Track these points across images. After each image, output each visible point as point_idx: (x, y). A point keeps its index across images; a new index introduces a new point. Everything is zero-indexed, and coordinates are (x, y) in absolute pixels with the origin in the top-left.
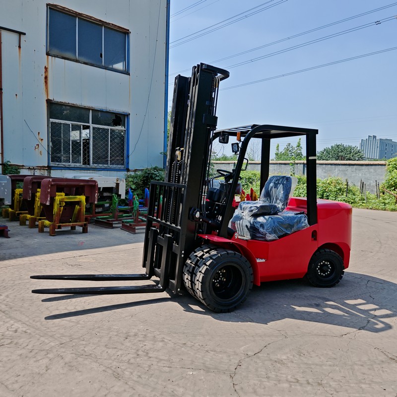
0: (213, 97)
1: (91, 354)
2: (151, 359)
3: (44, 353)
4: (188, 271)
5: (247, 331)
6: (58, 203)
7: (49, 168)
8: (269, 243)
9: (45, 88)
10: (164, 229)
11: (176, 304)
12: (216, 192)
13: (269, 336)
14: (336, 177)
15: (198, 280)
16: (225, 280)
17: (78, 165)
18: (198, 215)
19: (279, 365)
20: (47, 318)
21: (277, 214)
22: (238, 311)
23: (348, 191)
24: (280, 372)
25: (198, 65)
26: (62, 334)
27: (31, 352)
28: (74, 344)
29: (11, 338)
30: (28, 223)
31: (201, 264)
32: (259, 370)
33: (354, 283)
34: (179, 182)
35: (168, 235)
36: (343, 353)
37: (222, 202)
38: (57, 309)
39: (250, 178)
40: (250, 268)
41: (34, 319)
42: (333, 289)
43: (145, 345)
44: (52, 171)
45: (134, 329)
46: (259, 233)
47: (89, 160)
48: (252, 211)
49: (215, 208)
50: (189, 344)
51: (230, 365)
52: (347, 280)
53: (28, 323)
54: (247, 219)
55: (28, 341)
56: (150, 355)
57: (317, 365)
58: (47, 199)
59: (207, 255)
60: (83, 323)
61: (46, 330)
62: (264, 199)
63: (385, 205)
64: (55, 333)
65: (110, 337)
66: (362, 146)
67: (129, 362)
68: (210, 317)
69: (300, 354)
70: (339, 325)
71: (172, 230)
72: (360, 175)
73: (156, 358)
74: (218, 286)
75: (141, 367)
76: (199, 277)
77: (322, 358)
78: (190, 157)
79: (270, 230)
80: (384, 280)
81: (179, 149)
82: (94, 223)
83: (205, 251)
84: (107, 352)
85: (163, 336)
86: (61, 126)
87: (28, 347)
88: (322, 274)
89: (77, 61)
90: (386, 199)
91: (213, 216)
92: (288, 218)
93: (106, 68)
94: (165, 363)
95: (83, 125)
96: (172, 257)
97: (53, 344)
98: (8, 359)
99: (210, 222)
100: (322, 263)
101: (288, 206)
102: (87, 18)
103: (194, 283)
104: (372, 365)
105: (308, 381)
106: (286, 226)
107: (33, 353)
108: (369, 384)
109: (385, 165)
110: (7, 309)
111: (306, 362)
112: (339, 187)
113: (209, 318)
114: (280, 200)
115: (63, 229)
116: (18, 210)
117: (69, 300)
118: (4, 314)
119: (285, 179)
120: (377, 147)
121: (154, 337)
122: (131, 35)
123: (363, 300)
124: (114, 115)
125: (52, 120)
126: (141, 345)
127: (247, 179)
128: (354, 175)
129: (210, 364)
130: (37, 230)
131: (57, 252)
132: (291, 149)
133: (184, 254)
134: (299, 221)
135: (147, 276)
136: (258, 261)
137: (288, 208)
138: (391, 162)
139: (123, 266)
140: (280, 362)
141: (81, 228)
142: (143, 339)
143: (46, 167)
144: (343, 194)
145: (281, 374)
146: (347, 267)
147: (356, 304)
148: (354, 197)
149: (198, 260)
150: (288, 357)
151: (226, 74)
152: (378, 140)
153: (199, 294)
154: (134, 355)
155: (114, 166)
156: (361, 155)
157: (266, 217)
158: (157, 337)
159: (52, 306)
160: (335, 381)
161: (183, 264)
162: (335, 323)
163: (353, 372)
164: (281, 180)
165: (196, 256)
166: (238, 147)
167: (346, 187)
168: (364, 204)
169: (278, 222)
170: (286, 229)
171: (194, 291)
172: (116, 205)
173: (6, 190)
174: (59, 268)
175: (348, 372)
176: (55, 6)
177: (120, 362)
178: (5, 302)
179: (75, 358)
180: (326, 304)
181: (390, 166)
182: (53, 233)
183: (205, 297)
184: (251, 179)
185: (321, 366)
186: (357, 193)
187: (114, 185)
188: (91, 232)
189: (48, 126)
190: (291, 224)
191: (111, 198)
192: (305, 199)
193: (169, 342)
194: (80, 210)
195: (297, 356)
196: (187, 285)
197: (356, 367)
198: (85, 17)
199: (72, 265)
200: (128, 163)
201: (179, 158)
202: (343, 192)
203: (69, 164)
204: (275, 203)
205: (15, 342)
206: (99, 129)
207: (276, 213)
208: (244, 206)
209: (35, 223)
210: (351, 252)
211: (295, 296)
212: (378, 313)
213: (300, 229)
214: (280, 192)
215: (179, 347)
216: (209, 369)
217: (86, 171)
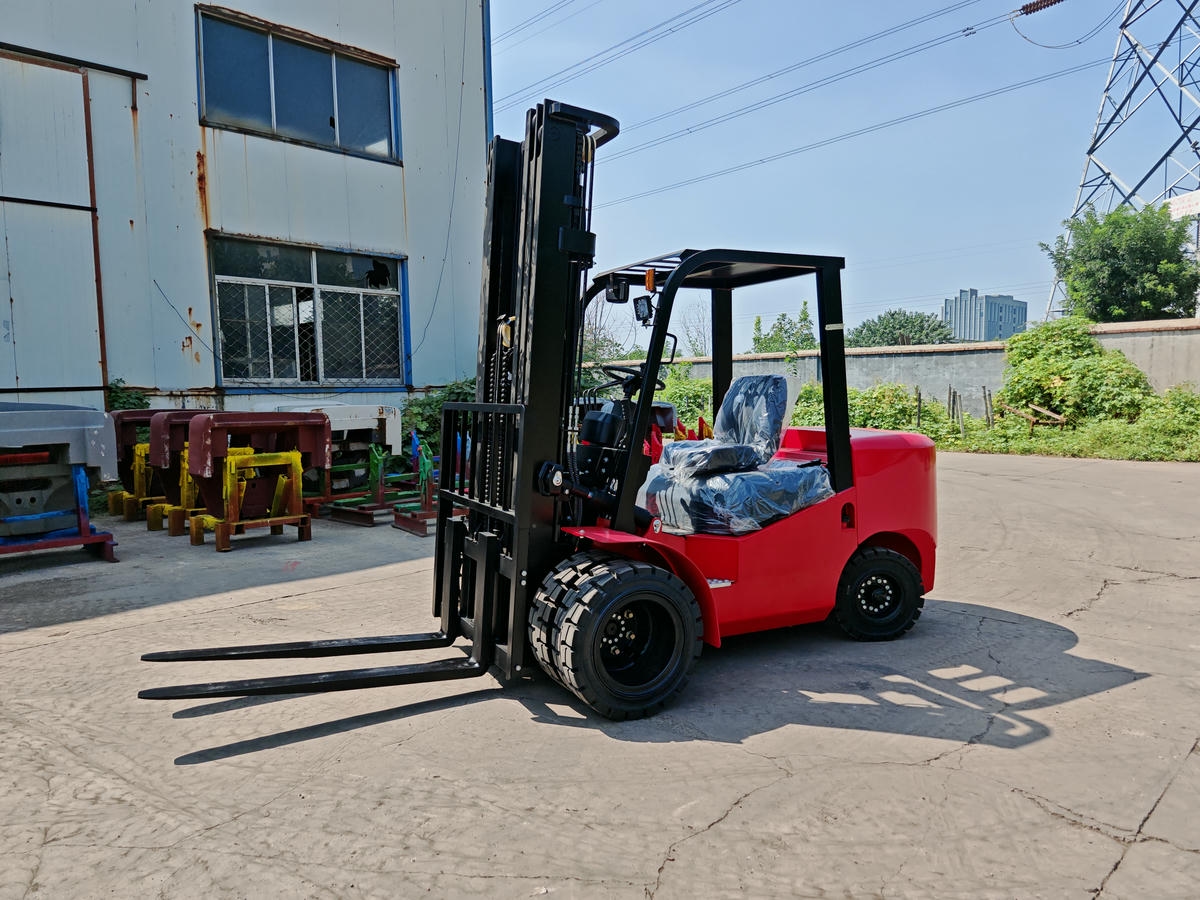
0: (582, 184)
1: (283, 853)
2: (441, 857)
3: (160, 855)
4: (540, 619)
5: (692, 764)
6: (233, 472)
7: (220, 392)
8: (738, 540)
9: (200, 205)
10: (479, 518)
11: (515, 704)
12: (602, 423)
13: (745, 774)
14: (892, 382)
15: (564, 643)
16: (633, 637)
17: (289, 381)
18: (557, 479)
19: (772, 851)
20: (179, 761)
21: (757, 470)
22: (670, 713)
23: (922, 413)
24: (776, 870)
25: (540, 106)
26: (213, 801)
27: (125, 854)
28: (242, 827)
29: (79, 818)
30: (166, 523)
31: (571, 600)
32: (722, 868)
33: (949, 626)
34: (507, 400)
35: (488, 534)
36: (932, 806)
37: (620, 446)
38: (211, 736)
39: (697, 396)
40: (692, 603)
41: (146, 764)
42: (901, 645)
43: (428, 819)
44: (227, 399)
45: (402, 777)
46: (714, 515)
47: (315, 370)
48: (693, 464)
49: (602, 460)
50: (542, 807)
51: (647, 860)
52: (931, 621)
53: (129, 777)
54: (684, 485)
55: (122, 825)
56: (439, 847)
57: (869, 844)
58: (205, 463)
59: (584, 578)
60: (273, 769)
61: (173, 792)
62: (723, 435)
63: (1006, 441)
64: (195, 800)
65: (339, 804)
66: (946, 313)
67: (380, 870)
68: (598, 732)
69: (825, 816)
70: (919, 735)
71: (497, 522)
72: (947, 376)
73: (454, 854)
74: (618, 652)
75: (413, 882)
76: (567, 633)
77: (883, 825)
78: (531, 336)
79: (739, 508)
80: (1020, 615)
81: (506, 319)
82: (330, 517)
83: (581, 567)
84: (326, 845)
85: (475, 790)
86: (243, 292)
87: (120, 842)
88: (871, 608)
89: (274, 137)
90: (1007, 428)
91: (597, 482)
92: (783, 476)
93: (345, 152)
94: (476, 868)
95: (298, 289)
96: (498, 587)
97: (186, 830)
98: (63, 877)
99: (590, 495)
100: (869, 583)
101: (781, 450)
102: (297, 36)
103: (554, 648)
104: (1007, 836)
105: (849, 891)
106: (777, 498)
107: (130, 859)
108: (1007, 890)
109: (1002, 350)
110: (82, 741)
111: (840, 839)
112: (900, 406)
113: (595, 735)
114: (762, 434)
115: (248, 534)
116: (145, 494)
117: (244, 709)
118: (71, 755)
119: (770, 381)
120: (981, 315)
121: (453, 795)
122: (401, 73)
123: (974, 665)
124: (371, 260)
125: (220, 278)
126: (417, 820)
127: (690, 398)
128: (931, 376)
129: (594, 863)
130: (186, 539)
131: (228, 591)
132: (788, 326)
133: (527, 578)
134: (810, 483)
135: (445, 637)
136: (714, 585)
137: (781, 455)
138: (1015, 342)
139: (389, 615)
140: (775, 842)
141: (296, 529)
142: (422, 803)
143: (211, 390)
144: (910, 422)
145: (779, 875)
146: (930, 588)
147: (956, 679)
148: (936, 426)
149: (563, 592)
150: (795, 828)
151: (611, 127)
152: (982, 298)
153: (569, 676)
154: (396, 850)
155: (377, 380)
156: (945, 333)
157: (728, 476)
158: (461, 794)
159: (198, 728)
160: (917, 888)
161: (527, 603)
162: (908, 730)
163: (961, 859)
164: (761, 386)
165: (559, 582)
166: (650, 305)
167: (916, 404)
168: (958, 442)
169: (759, 489)
170: (779, 502)
171: (556, 669)
172: (378, 472)
173: (103, 446)
174: (229, 630)
175: (950, 859)
176: (216, 9)
177: (358, 871)
178: (78, 724)
179: (241, 865)
180: (886, 681)
181: (1015, 352)
182: (225, 545)
183: (583, 684)
184: (699, 397)
185: (879, 846)
186: (943, 417)
187: (374, 425)
188: (320, 538)
189: (211, 291)
190: (788, 490)
191: (365, 455)
192: (822, 428)
193: (491, 807)
194: (289, 487)
195: (819, 823)
196: (539, 654)
197: (970, 845)
198: (288, 33)
199: (262, 622)
200: (409, 373)
201: (506, 343)
202: (910, 416)
203: (268, 379)
204: (749, 442)
205: (87, 831)
206: (336, 295)
207: (752, 467)
208: (674, 452)
209: (184, 523)
210: (937, 551)
211: (809, 667)
212: (1013, 697)
213: (812, 502)
214: (760, 414)
215: (515, 819)
216: (591, 875)
217: (309, 396)
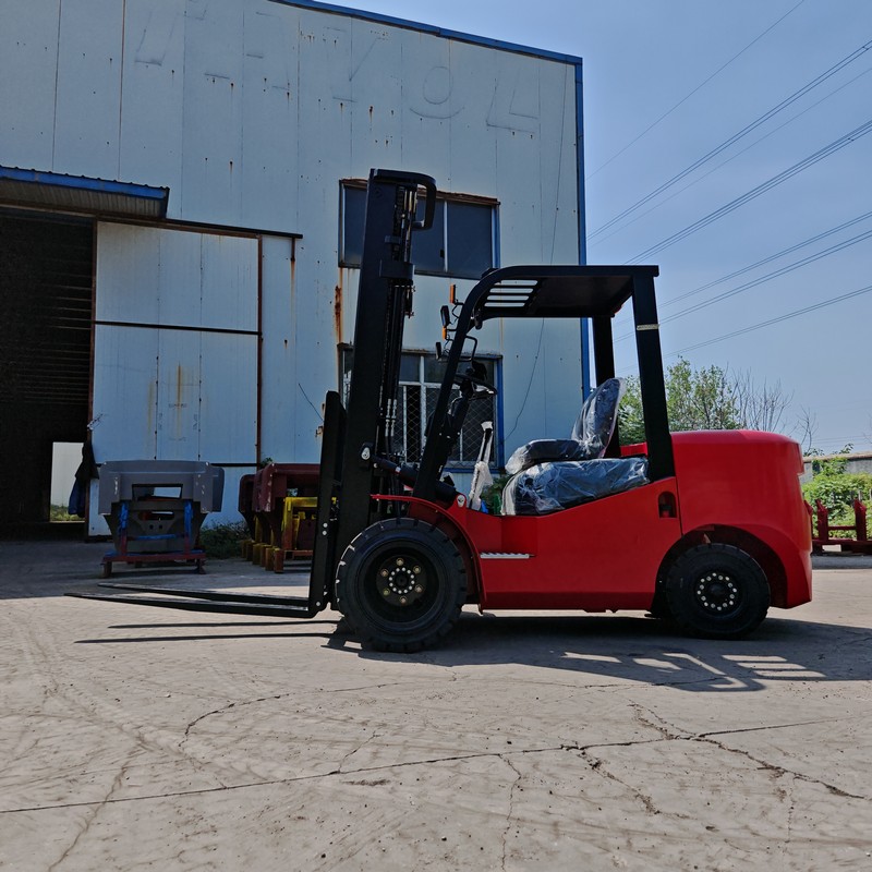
6: (290, 510)
8: (541, 517)
9: (336, 326)
18: (365, 454)
58: (267, 500)
79: (543, 489)
88: (714, 606)
93: (451, 275)
95: (408, 387)
100: (709, 579)
122: (501, 208)
133: (327, 530)
134: (621, 471)
170: (586, 487)
173: (203, 486)
176: (355, 181)
182: (279, 568)
